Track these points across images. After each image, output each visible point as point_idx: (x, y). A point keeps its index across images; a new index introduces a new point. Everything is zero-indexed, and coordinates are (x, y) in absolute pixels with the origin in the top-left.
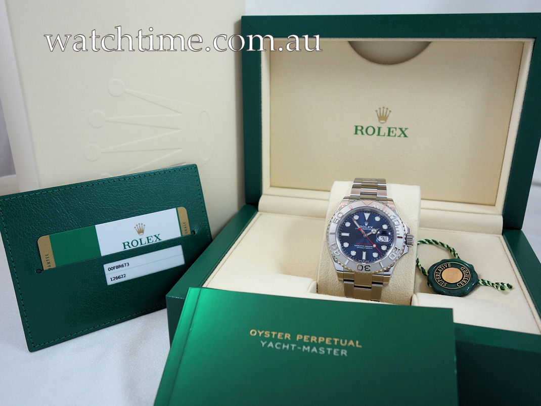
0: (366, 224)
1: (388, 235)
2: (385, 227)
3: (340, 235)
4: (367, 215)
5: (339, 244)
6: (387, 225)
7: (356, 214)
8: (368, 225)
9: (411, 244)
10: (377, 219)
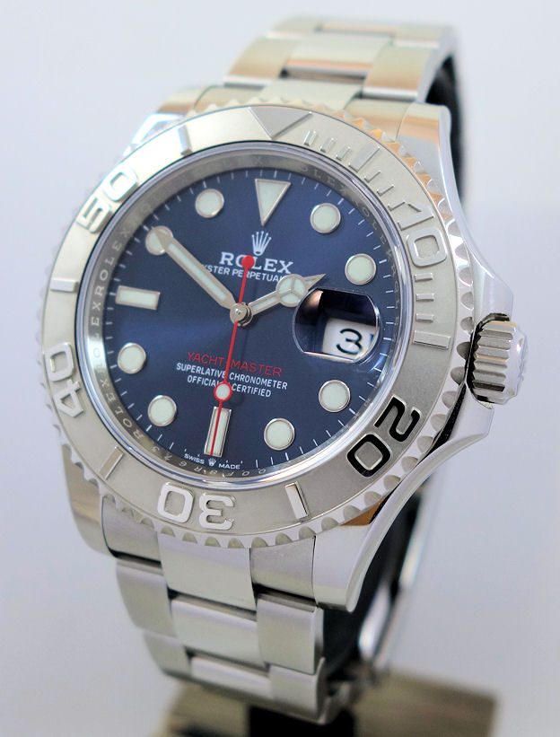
0: (259, 248)
1: (370, 321)
2: (359, 269)
3: (109, 300)
4: (269, 195)
5: (95, 351)
6: (376, 256)
7: (211, 181)
8: (268, 253)
9: (501, 388)
10: (324, 218)
